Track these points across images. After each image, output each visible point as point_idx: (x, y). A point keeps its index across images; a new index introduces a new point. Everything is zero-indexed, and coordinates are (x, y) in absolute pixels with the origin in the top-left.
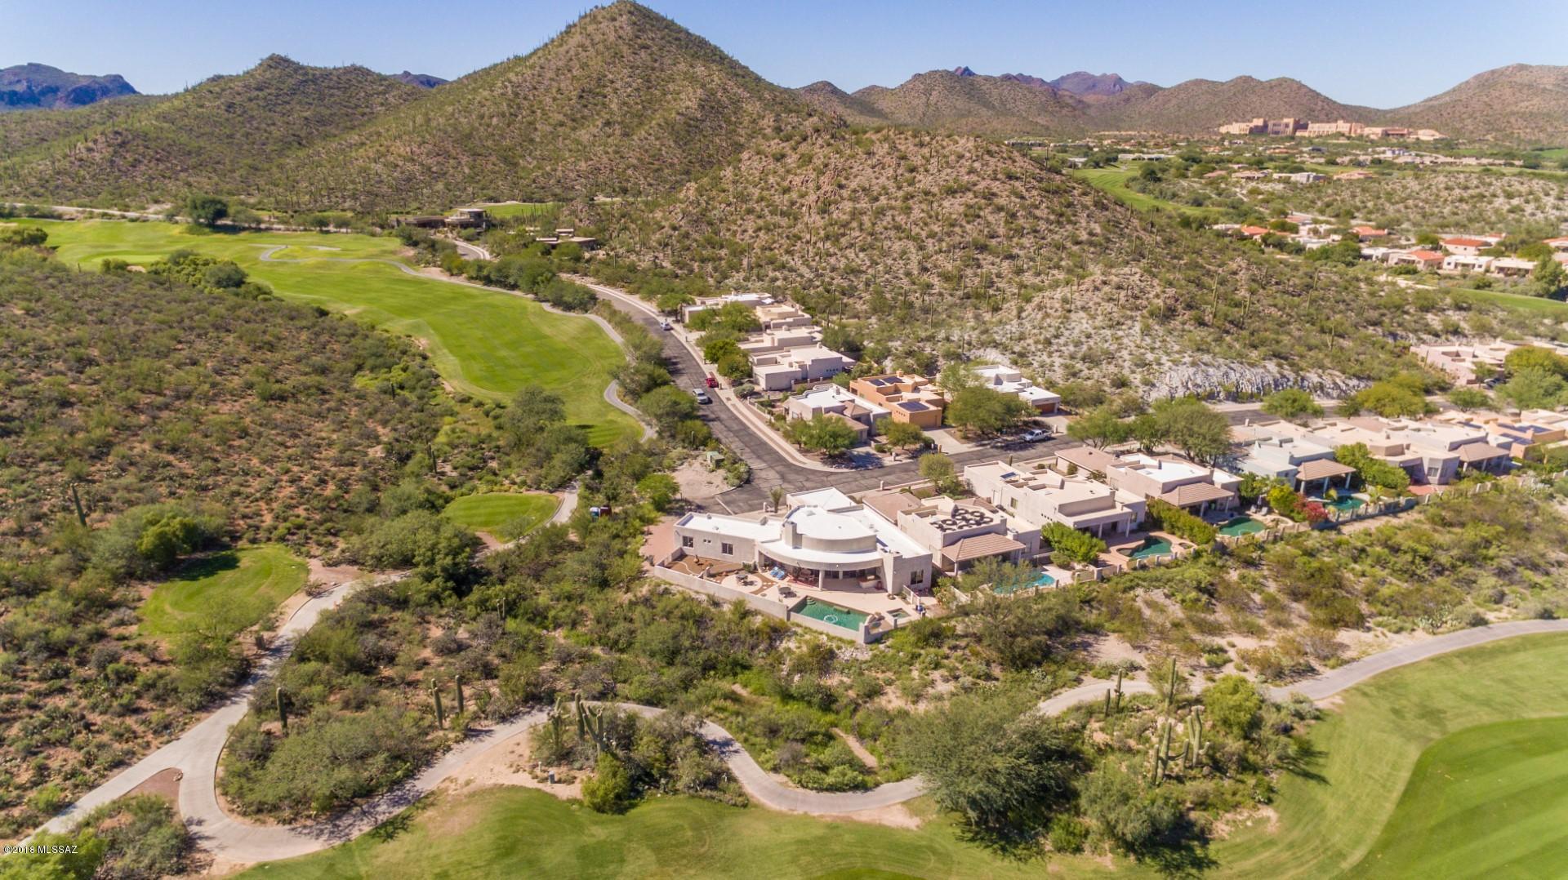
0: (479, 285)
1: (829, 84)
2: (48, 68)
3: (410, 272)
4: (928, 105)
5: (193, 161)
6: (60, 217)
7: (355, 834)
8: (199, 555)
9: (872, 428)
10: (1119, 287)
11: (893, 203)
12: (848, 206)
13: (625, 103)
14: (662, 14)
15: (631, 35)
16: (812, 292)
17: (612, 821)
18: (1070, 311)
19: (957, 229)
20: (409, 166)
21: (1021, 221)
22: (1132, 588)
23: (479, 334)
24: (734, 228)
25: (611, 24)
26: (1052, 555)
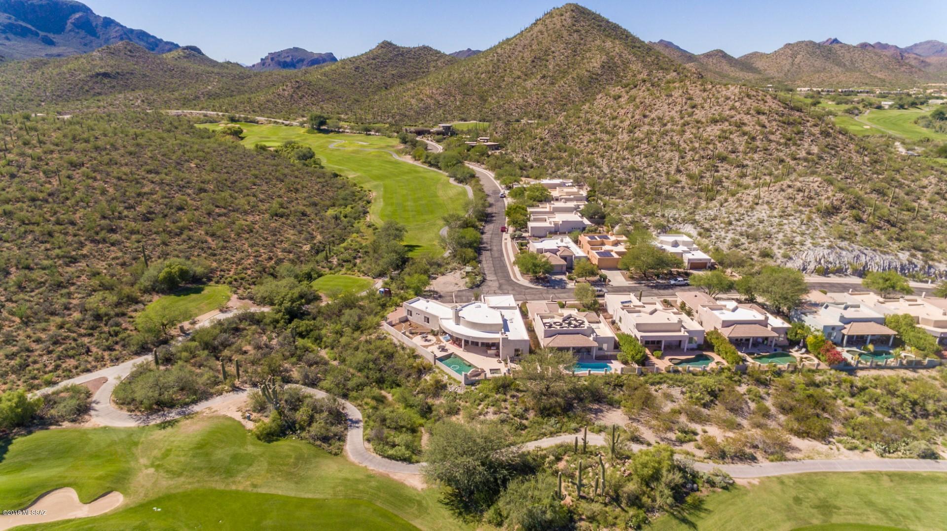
0: (426, 166)
1: (722, 51)
2: (301, 50)
3: (396, 157)
4: (793, 64)
5: (328, 96)
6: (257, 123)
7: (153, 423)
8: (190, 286)
9: (570, 265)
10: (799, 190)
11: (675, 127)
12: (645, 128)
13: (557, 65)
14: (594, 11)
15: (570, 24)
16: (603, 181)
17: (261, 445)
18: (757, 204)
19: (711, 147)
20: (429, 101)
21: (758, 143)
22: (659, 383)
23: (405, 192)
24: (577, 140)
25: (560, 18)
26: (619, 354)
